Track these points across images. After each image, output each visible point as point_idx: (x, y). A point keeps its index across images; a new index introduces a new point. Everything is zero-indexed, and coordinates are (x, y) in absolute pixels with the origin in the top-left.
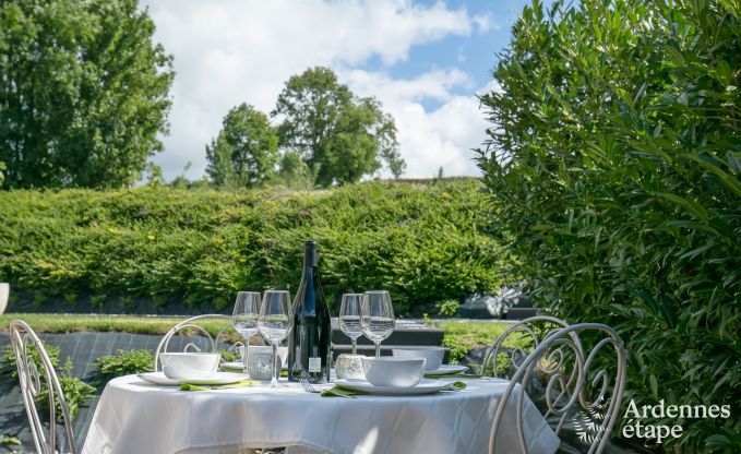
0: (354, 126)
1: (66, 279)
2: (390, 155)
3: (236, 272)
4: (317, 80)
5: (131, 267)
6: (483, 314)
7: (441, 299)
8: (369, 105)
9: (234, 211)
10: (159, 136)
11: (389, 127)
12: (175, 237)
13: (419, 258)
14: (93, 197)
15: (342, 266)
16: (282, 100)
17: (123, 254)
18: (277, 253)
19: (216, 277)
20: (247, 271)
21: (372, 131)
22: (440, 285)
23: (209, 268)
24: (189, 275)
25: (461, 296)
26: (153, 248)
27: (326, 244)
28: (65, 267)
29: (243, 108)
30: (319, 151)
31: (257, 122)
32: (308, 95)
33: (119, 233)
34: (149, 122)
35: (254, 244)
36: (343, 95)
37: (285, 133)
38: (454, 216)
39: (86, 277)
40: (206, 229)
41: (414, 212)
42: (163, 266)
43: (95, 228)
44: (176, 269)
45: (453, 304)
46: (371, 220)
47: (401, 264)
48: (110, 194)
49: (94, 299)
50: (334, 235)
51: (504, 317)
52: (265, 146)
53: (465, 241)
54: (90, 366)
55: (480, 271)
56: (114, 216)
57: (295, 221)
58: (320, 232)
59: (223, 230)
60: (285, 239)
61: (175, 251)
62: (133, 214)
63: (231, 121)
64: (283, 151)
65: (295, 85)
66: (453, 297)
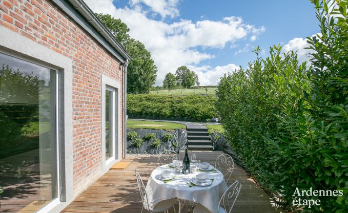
0: (190, 77)
1: (138, 112)
2: (197, 82)
3: (169, 112)
4: (183, 68)
5: (150, 110)
6: (215, 121)
7: (207, 118)
8: (193, 73)
9: (168, 100)
10: (154, 81)
11: (197, 77)
12: (158, 104)
13: (203, 110)
14: (143, 95)
15: (189, 111)
16: (177, 72)
17: (148, 107)
18: (176, 108)
19: (165, 113)
20: (171, 112)
21: (194, 77)
22: (207, 116)
23: (164, 111)
24: (160, 112)
25: (211, 118)
26: (154, 107)
27: (186, 107)
28: (138, 110)
29: (170, 73)
30: (184, 81)
31: (172, 76)
32: (182, 71)
33: (148, 103)
34: (153, 79)
35: (172, 106)
36: (188, 71)
37: (177, 78)
38: (210, 102)
39: (141, 112)
40: (163, 103)
41: (202, 101)
42: (156, 110)
43: (143, 102)
44: (158, 111)
45: (209, 119)
46: (194, 102)
47: (200, 112)
48: (146, 95)
49: (143, 116)
50: (187, 105)
51: (219, 122)
52: (174, 81)
53: (211, 107)
54: (143, 136)
55: (214, 113)
56: (146, 100)
57: (180, 102)
58: (185, 104)
59: (167, 103)
60: (178, 106)
61: (157, 107)
62: (149, 99)
63: (167, 76)
64: (177, 81)
65: (179, 69)
66: (209, 118)
